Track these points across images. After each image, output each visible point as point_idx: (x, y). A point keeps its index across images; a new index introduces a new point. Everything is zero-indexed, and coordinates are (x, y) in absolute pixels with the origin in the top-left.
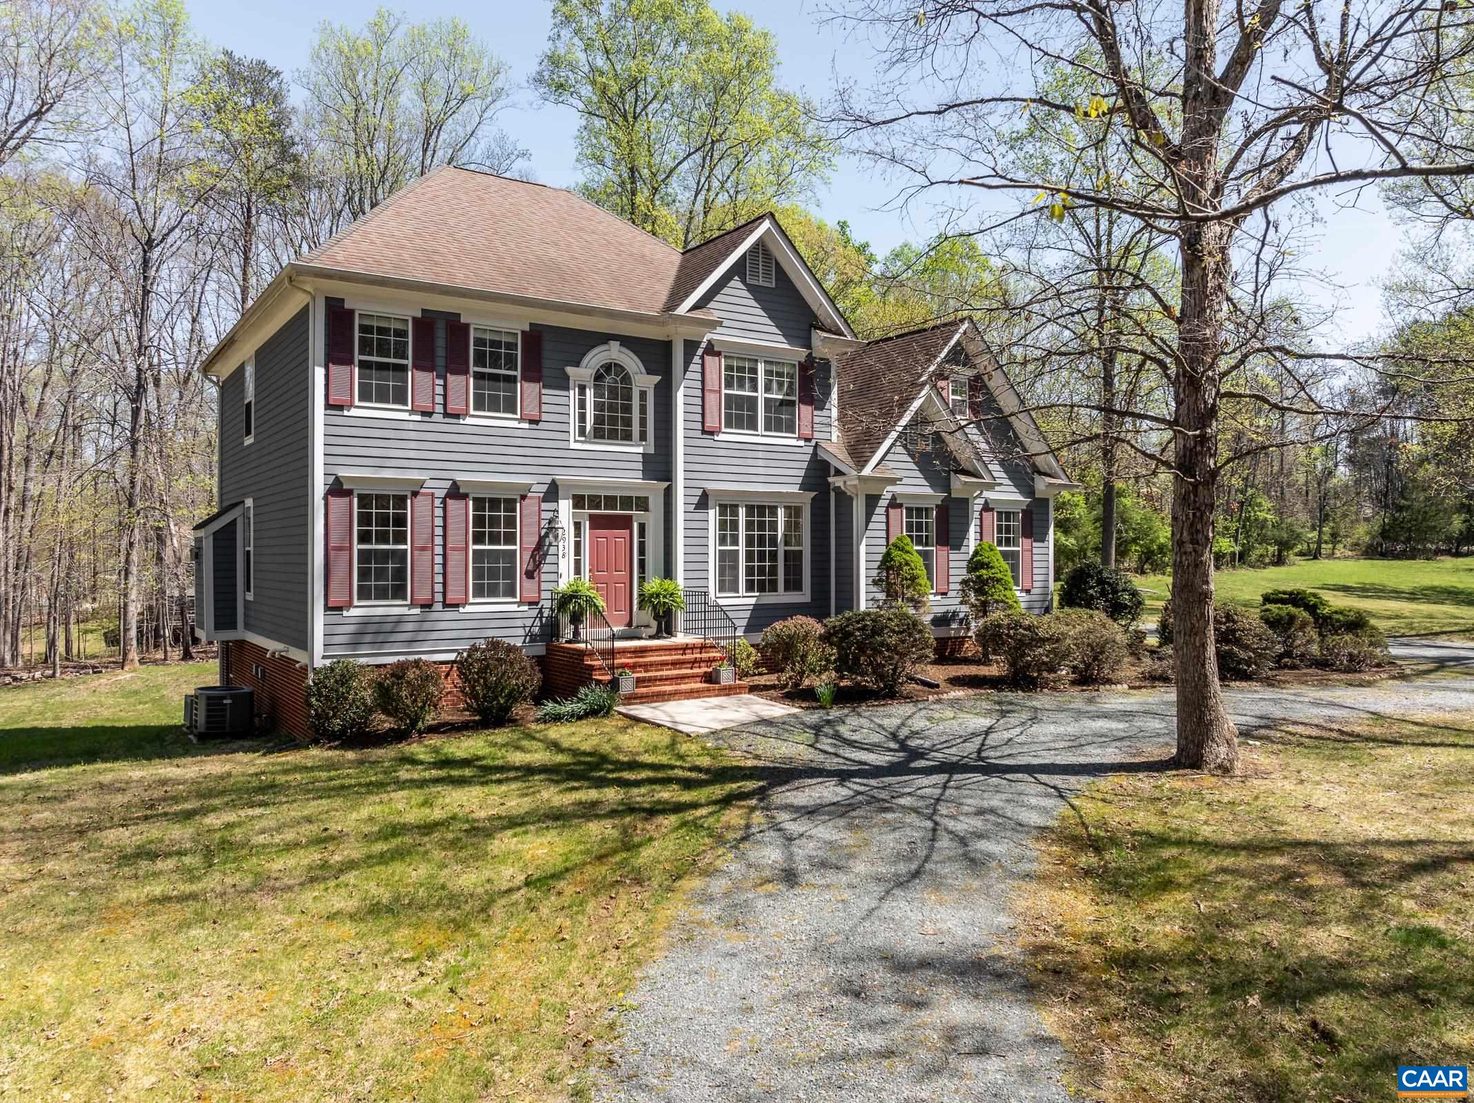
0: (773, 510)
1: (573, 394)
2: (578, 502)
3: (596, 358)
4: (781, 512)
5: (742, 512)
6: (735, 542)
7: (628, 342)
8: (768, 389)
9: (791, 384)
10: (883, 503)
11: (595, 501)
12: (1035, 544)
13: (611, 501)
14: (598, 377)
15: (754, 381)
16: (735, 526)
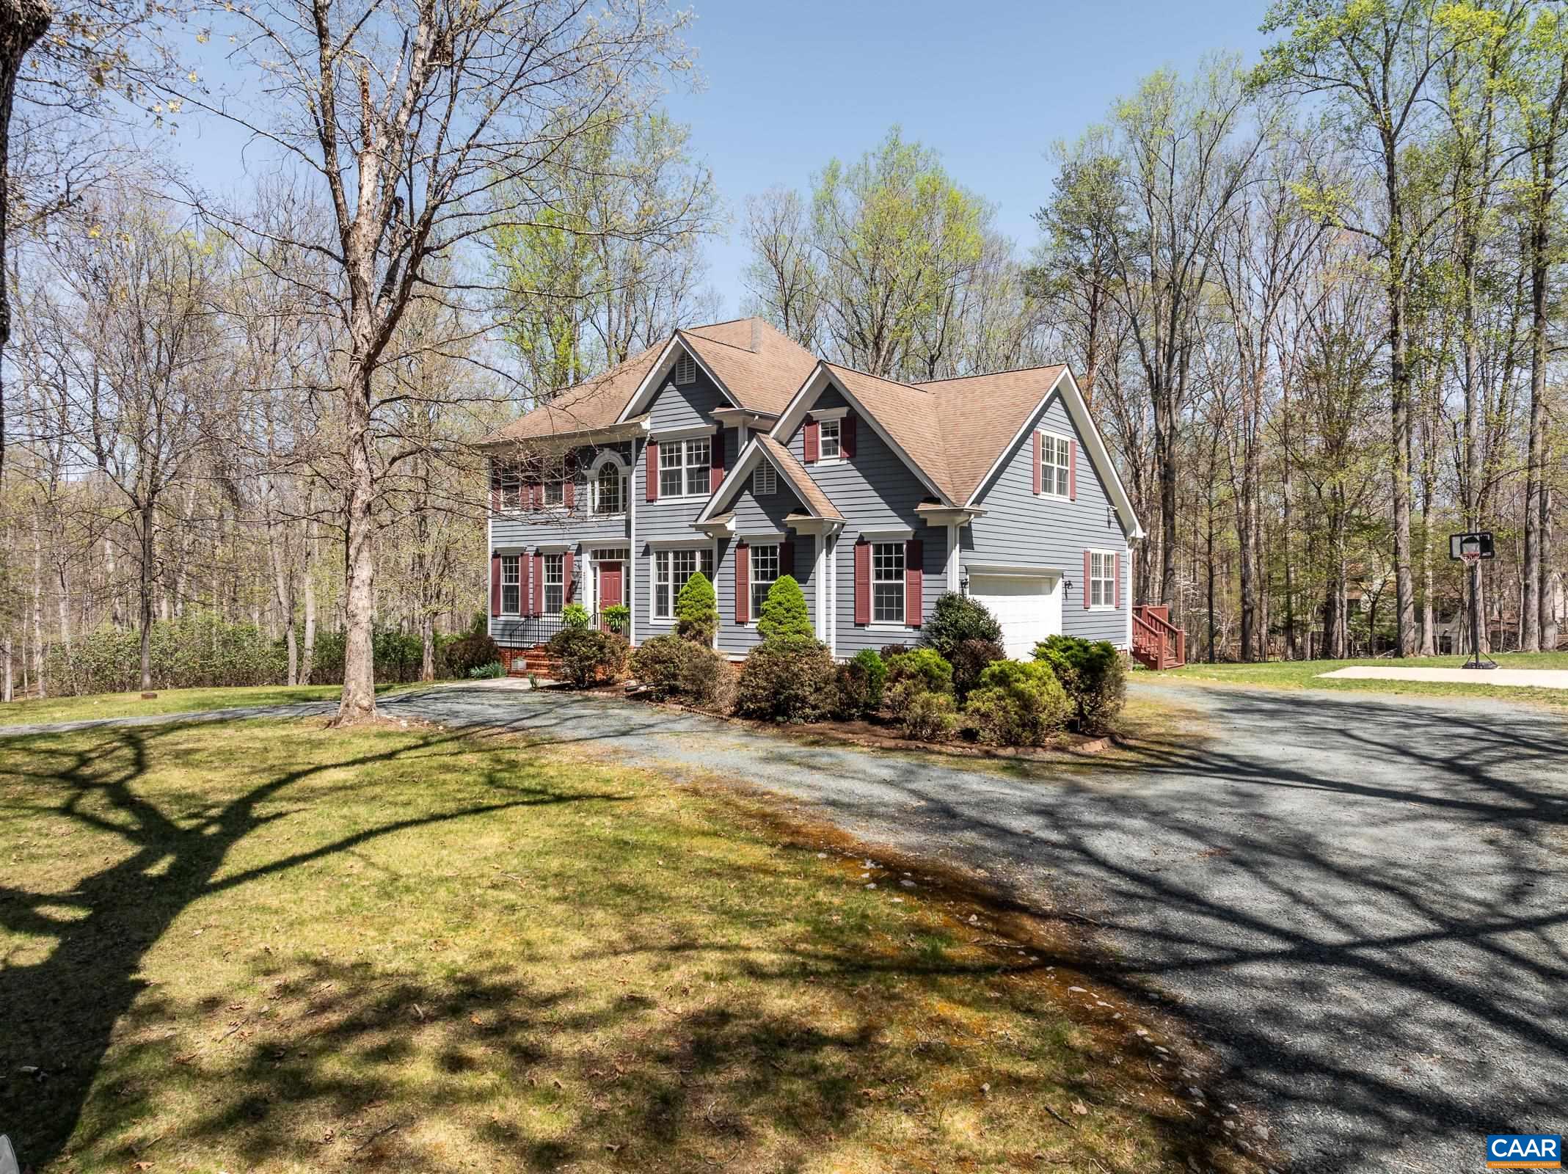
0: (692, 554)
1: (589, 486)
2: (595, 555)
3: (598, 463)
4: (698, 555)
5: (671, 556)
6: (666, 579)
7: (613, 446)
8: (690, 462)
9: (706, 455)
10: (733, 544)
11: (603, 554)
12: (924, 577)
13: (611, 553)
14: (602, 473)
15: (679, 458)
16: (666, 566)
